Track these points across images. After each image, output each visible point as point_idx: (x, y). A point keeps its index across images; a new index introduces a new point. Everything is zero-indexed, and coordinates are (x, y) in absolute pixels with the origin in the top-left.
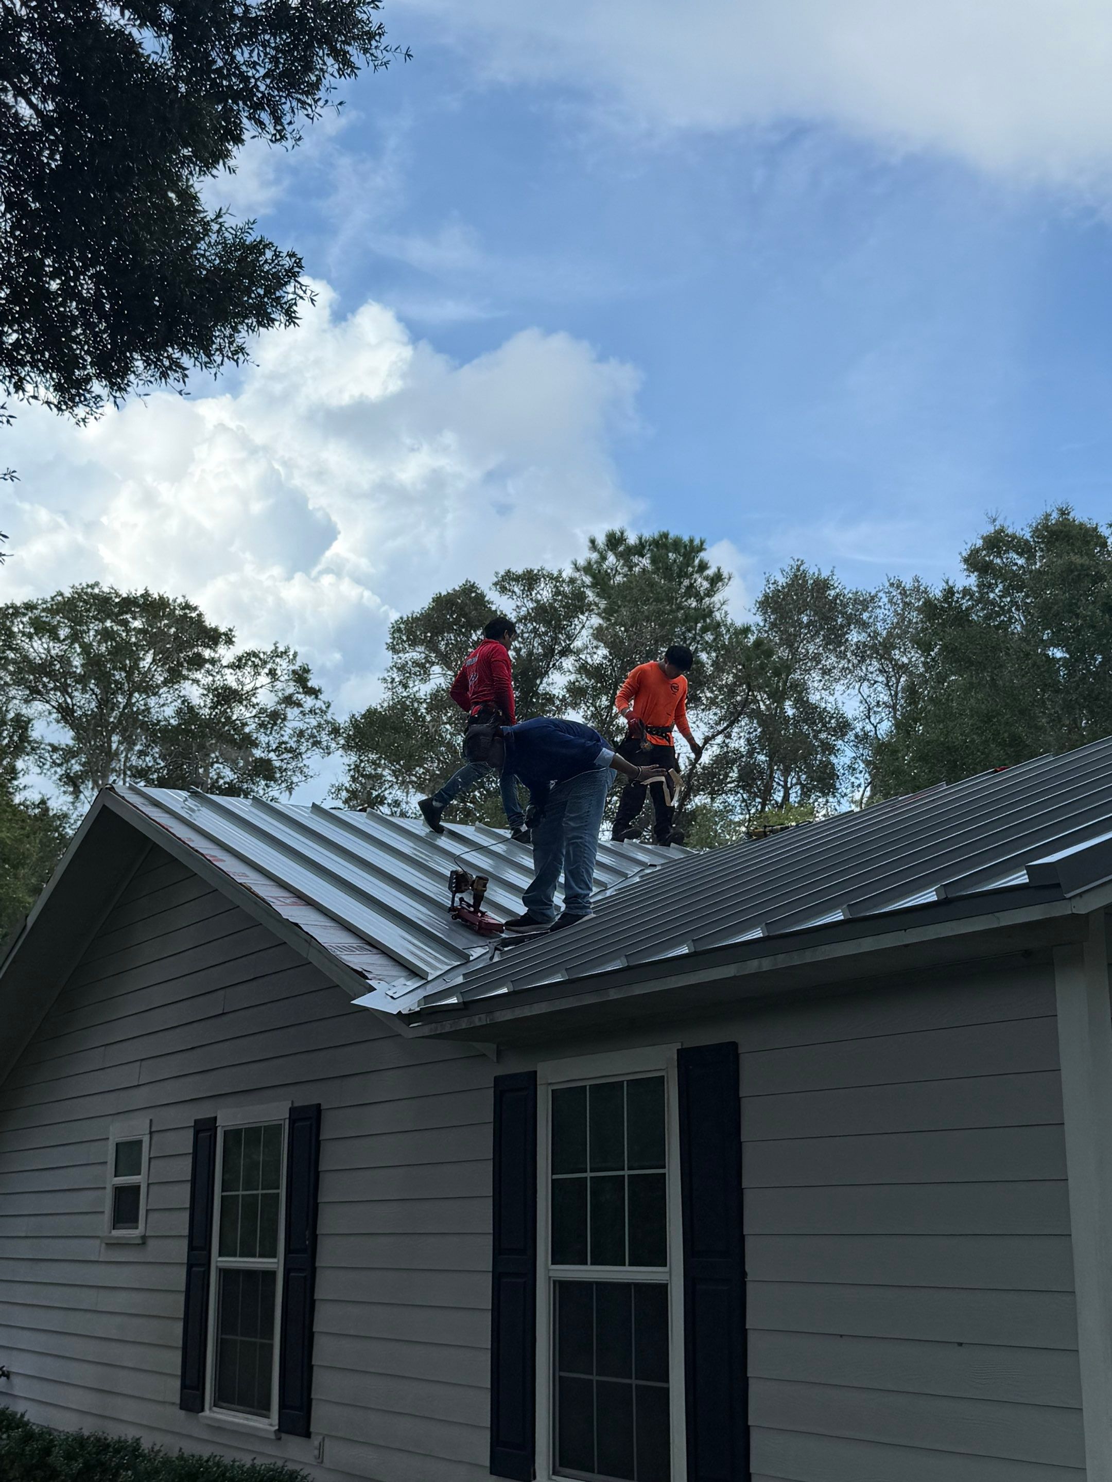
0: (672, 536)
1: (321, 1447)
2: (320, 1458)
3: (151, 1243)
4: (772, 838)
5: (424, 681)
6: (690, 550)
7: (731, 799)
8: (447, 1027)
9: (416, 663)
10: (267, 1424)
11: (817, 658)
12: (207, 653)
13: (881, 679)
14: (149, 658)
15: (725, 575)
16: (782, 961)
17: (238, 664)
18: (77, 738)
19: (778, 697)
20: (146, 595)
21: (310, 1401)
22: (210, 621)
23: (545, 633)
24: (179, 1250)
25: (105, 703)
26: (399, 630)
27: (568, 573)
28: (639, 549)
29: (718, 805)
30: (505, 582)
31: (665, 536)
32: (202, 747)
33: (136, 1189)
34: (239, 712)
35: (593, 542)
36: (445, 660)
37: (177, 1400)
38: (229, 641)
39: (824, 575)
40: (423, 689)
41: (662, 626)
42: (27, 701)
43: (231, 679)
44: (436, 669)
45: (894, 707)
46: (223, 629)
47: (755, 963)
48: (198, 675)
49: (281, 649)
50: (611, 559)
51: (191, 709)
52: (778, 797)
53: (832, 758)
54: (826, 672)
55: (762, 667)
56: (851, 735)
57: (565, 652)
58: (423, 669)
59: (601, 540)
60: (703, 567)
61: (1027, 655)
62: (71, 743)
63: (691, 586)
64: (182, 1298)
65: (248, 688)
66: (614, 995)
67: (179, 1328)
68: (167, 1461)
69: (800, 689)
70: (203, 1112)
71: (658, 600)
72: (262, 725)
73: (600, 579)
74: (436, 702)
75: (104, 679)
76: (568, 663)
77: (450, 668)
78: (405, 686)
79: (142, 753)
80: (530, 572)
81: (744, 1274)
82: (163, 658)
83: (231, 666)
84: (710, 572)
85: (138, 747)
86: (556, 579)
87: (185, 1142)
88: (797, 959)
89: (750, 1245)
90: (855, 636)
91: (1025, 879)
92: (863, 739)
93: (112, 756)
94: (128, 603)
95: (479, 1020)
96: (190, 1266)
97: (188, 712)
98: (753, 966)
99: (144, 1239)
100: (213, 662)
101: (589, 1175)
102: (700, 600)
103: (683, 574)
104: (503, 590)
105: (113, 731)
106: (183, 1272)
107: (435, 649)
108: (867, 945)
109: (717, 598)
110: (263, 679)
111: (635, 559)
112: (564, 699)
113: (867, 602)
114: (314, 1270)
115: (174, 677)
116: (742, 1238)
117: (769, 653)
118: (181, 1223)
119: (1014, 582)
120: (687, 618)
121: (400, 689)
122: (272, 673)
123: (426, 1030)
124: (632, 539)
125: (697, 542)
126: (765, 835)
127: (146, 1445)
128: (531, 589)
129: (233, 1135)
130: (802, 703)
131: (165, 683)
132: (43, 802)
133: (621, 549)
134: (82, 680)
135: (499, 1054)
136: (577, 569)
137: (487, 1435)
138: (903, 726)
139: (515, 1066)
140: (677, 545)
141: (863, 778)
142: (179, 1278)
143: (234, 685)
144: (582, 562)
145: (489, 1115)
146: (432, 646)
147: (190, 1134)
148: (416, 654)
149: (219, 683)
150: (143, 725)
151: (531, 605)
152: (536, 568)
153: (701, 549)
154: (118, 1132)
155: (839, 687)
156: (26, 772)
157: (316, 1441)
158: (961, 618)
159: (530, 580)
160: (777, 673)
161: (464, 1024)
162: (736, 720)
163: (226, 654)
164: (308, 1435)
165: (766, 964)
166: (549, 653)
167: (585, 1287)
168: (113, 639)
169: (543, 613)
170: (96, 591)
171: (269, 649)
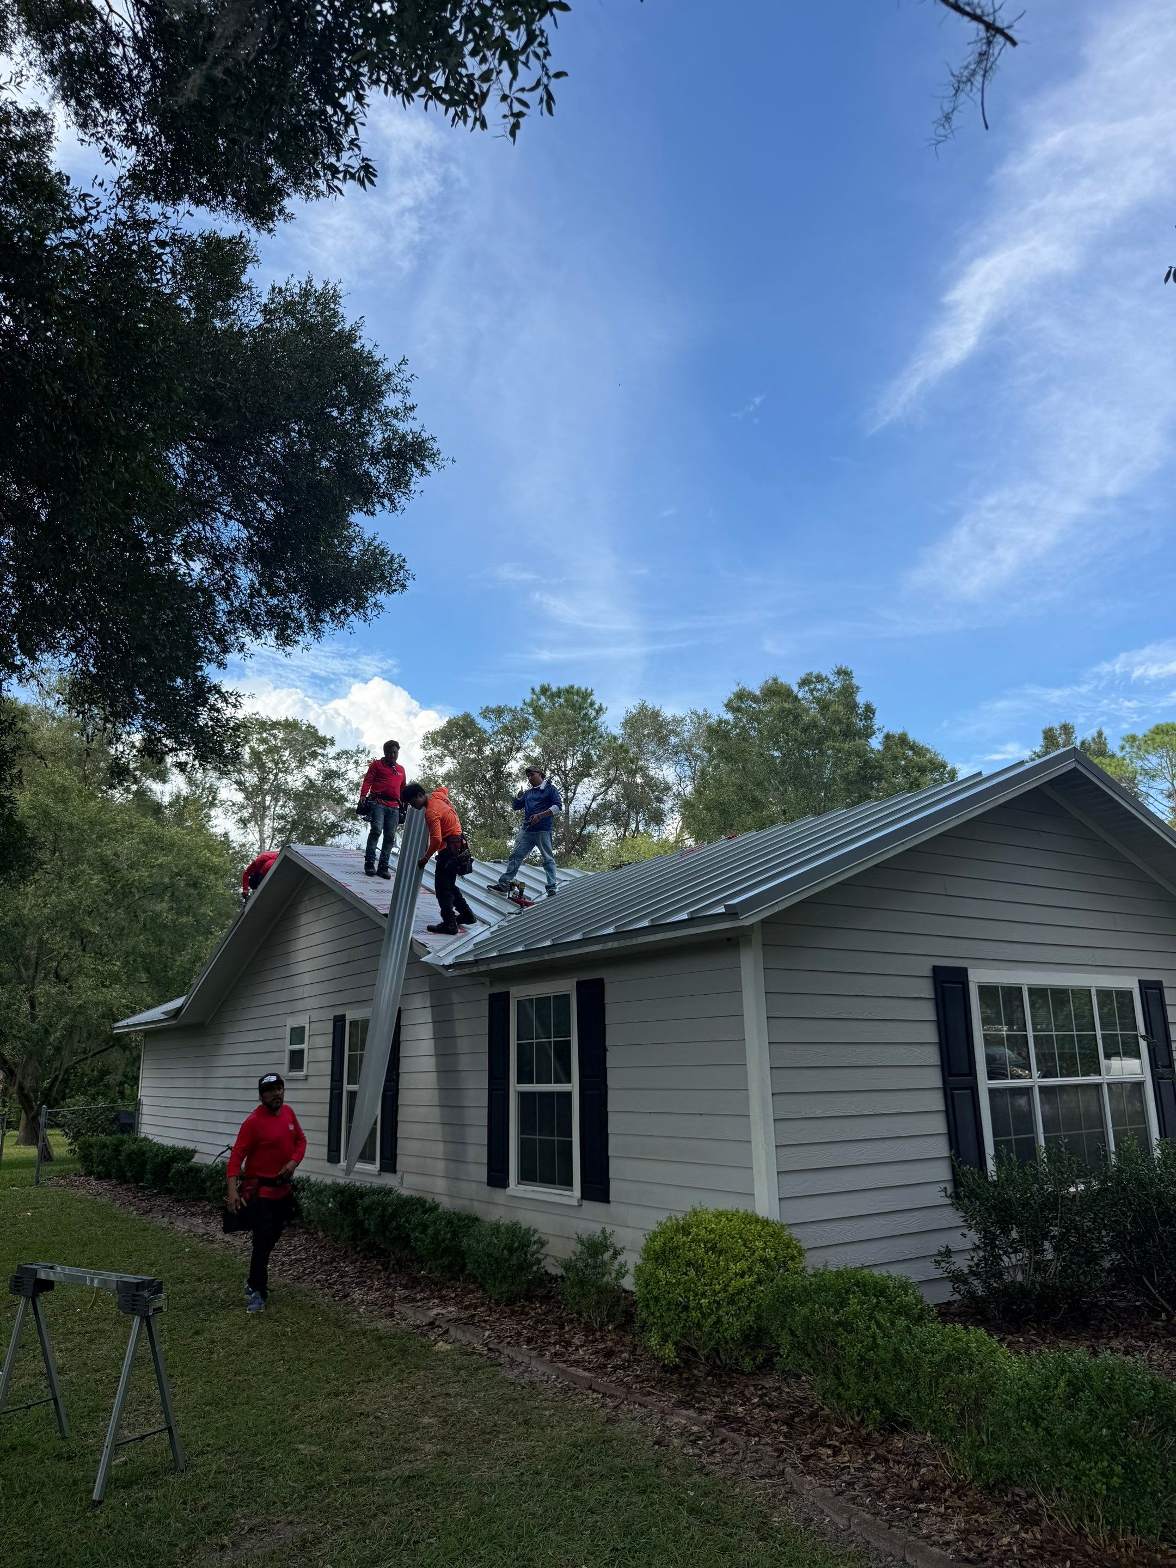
0: (576, 687)
1: (402, 1178)
2: (401, 1183)
3: (310, 1079)
4: (625, 868)
5: (441, 766)
6: (586, 695)
7: (608, 828)
8: (467, 971)
9: (437, 756)
10: (374, 1167)
11: (654, 753)
12: (320, 751)
13: (686, 763)
14: (287, 753)
15: (604, 707)
16: (623, 943)
17: (338, 757)
18: (247, 798)
19: (633, 773)
20: (287, 720)
21: (396, 1155)
22: (321, 733)
23: (508, 741)
24: (327, 1082)
25: (263, 780)
26: (427, 738)
27: (520, 705)
28: (559, 694)
29: (601, 830)
30: (485, 713)
31: (572, 687)
32: (317, 803)
33: (302, 1051)
34: (337, 783)
35: (533, 689)
36: (452, 754)
37: (326, 1158)
38: (332, 743)
39: (657, 708)
40: (441, 771)
41: (570, 737)
42: (219, 779)
43: (333, 766)
44: (448, 759)
45: (693, 779)
46: (328, 737)
47: (611, 944)
48: (316, 762)
49: (361, 749)
50: (543, 699)
51: (310, 781)
52: (633, 826)
53: (662, 806)
54: (658, 759)
55: (624, 759)
56: (671, 793)
57: (518, 750)
58: (441, 758)
59: (538, 689)
60: (592, 704)
61: (762, 755)
62: (242, 801)
63: (586, 714)
64: (328, 1106)
65: (343, 770)
66: (546, 957)
67: (326, 1121)
68: (326, 1186)
69: (643, 770)
70: (338, 1012)
71: (568, 723)
72: (351, 790)
73: (538, 712)
74: (448, 777)
75: (262, 767)
76: (520, 755)
77: (455, 758)
78: (431, 769)
79: (283, 806)
80: (500, 707)
81: (607, 1086)
82: (294, 752)
83: (333, 758)
84: (596, 706)
85: (281, 803)
86: (513, 712)
87: (329, 1027)
88: (628, 943)
89: (609, 1072)
90: (673, 740)
91: (723, 910)
92: (678, 796)
93: (265, 808)
94: (275, 725)
95: (483, 968)
96: (332, 1090)
97: (311, 784)
98: (610, 945)
99: (307, 1076)
100: (323, 755)
101: (535, 1041)
102: (591, 722)
103: (581, 708)
104: (485, 717)
105: (267, 793)
106: (329, 1092)
107: (447, 748)
108: (659, 937)
109: (600, 721)
110: (351, 766)
111: (556, 699)
112: (517, 776)
113: (678, 721)
114: (398, 1090)
115: (302, 763)
116: (606, 1069)
117: (627, 751)
118: (327, 1068)
119: (755, 717)
120: (584, 732)
121: (428, 771)
122: (356, 762)
123: (456, 973)
124: (554, 689)
125: (589, 691)
126: (620, 866)
127: (313, 1179)
128: (500, 717)
129: (354, 1024)
130: (645, 776)
131: (297, 767)
132: (226, 834)
133: (548, 693)
134: (250, 767)
135: (491, 983)
136: (525, 704)
137: (486, 1167)
138: (698, 791)
139: (498, 989)
140: (578, 692)
141: (677, 816)
142: (327, 1095)
143: (335, 769)
144: (528, 700)
145: (486, 1013)
146: (446, 747)
147: (332, 1022)
148: (437, 751)
149: (327, 767)
150: (284, 791)
151: (500, 725)
152: (502, 705)
153: (591, 694)
154: (293, 1022)
155: (665, 767)
156: (217, 817)
157: (399, 1174)
158: (725, 736)
159: (499, 712)
160: (632, 762)
161: (475, 970)
162: (611, 786)
163: (331, 751)
164: (395, 1172)
165: (615, 944)
166: (510, 751)
167: (532, 1094)
168: (267, 744)
169: (507, 730)
170: (257, 716)
171: (354, 749)
